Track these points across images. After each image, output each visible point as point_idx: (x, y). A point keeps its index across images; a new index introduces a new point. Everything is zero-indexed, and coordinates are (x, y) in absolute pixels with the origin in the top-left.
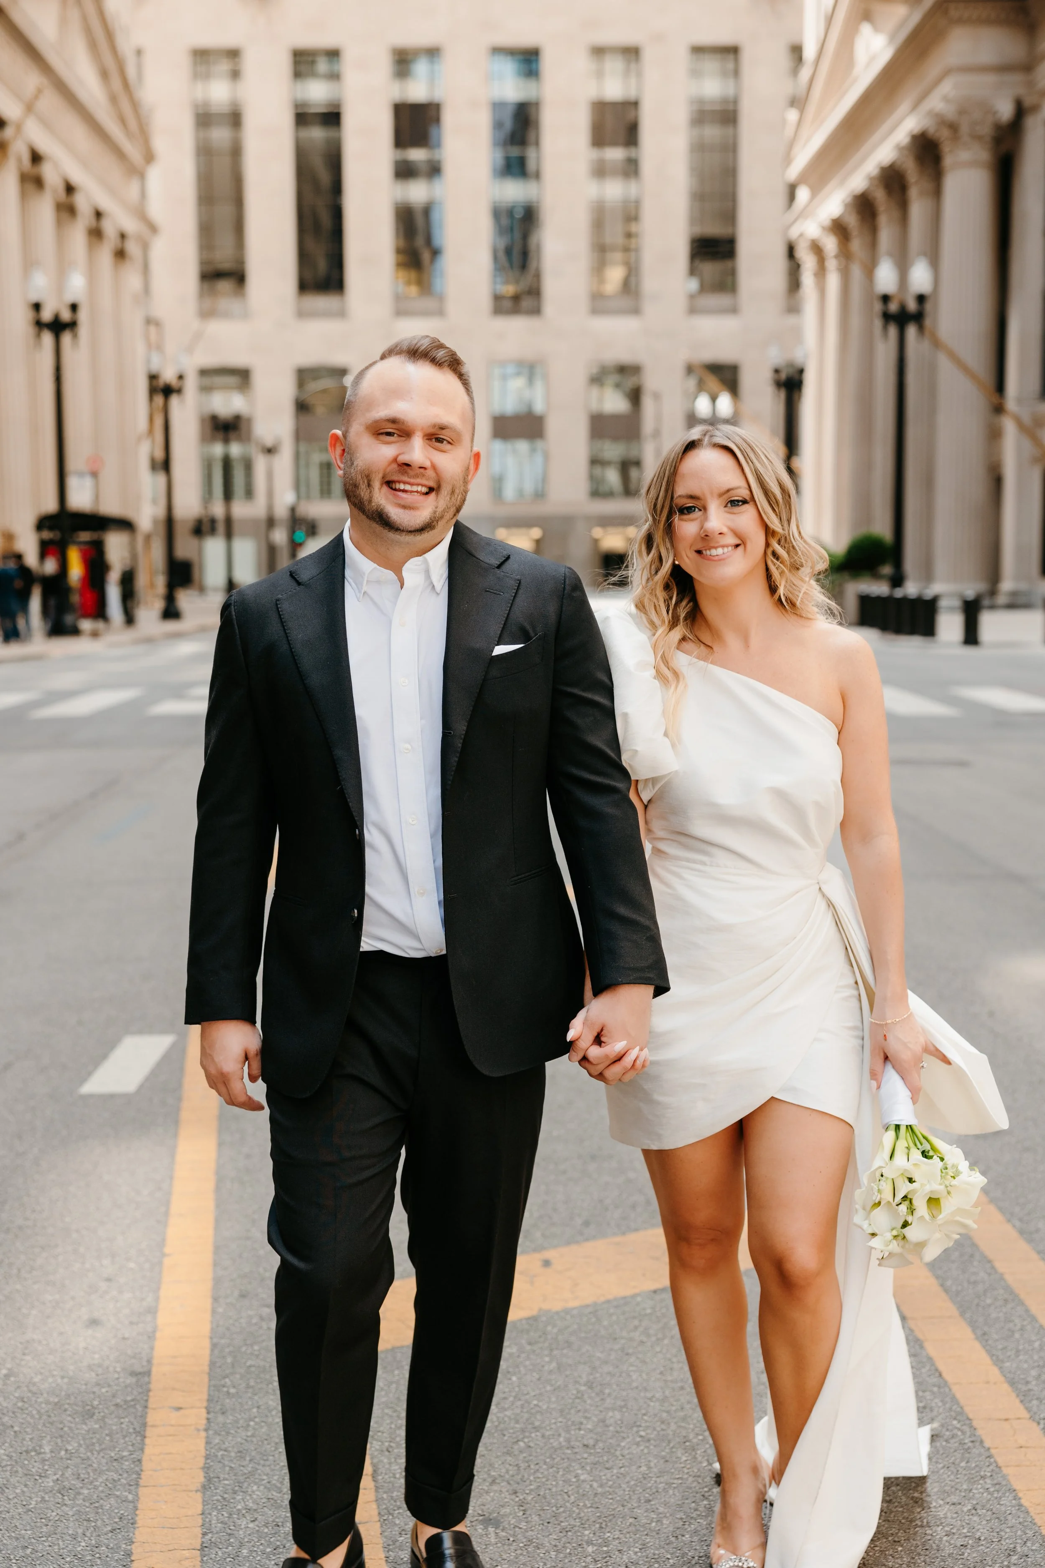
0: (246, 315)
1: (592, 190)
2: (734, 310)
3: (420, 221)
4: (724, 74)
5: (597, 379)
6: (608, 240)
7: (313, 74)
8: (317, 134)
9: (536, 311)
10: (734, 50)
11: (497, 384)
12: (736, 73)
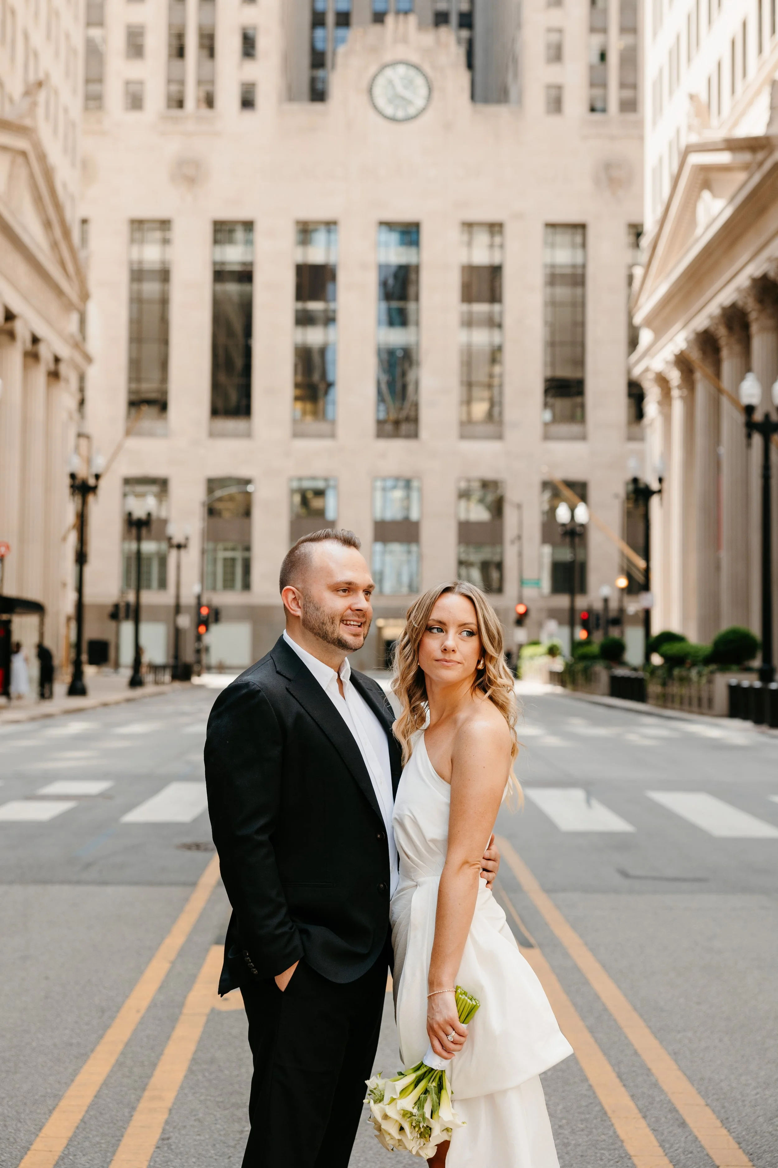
0: (166, 435)
1: (462, 336)
2: (583, 438)
3: (316, 358)
4: (573, 246)
5: (464, 495)
6: (474, 378)
7: (231, 241)
8: (232, 288)
9: (414, 435)
10: (582, 227)
11: (378, 495)
12: (584, 245)
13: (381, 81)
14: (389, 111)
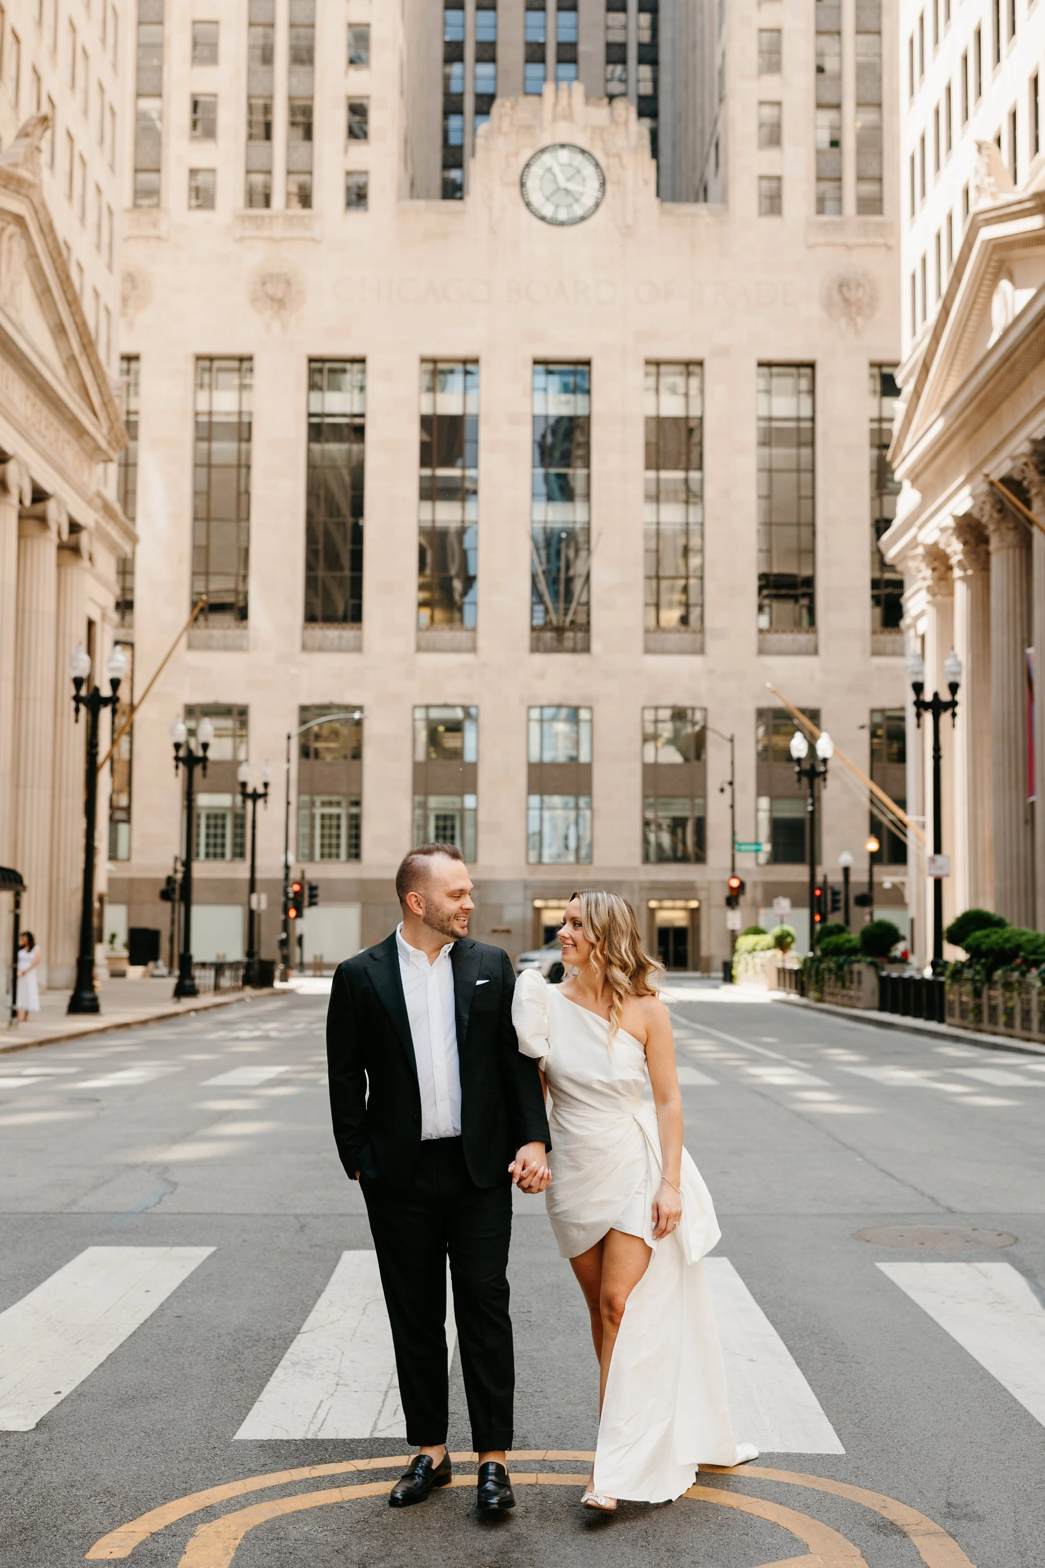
0: (245, 646)
1: (648, 513)
2: (814, 651)
3: (453, 542)
4: (798, 392)
6: (663, 571)
7: (333, 385)
8: (338, 449)
9: (584, 648)
10: (811, 366)
11: (535, 728)
12: (812, 392)
13: (536, 170)
14: (548, 211)
